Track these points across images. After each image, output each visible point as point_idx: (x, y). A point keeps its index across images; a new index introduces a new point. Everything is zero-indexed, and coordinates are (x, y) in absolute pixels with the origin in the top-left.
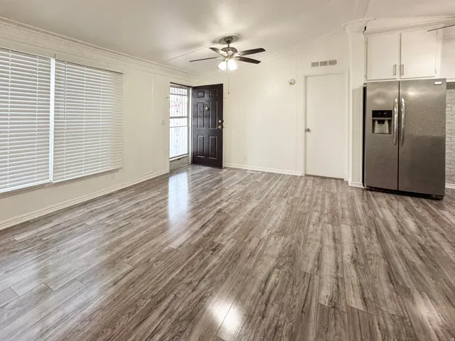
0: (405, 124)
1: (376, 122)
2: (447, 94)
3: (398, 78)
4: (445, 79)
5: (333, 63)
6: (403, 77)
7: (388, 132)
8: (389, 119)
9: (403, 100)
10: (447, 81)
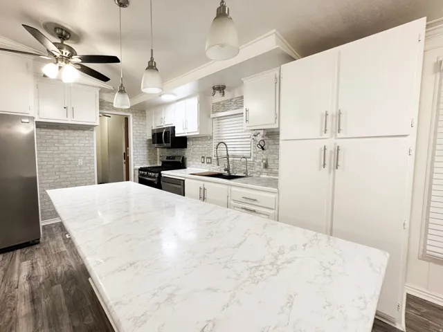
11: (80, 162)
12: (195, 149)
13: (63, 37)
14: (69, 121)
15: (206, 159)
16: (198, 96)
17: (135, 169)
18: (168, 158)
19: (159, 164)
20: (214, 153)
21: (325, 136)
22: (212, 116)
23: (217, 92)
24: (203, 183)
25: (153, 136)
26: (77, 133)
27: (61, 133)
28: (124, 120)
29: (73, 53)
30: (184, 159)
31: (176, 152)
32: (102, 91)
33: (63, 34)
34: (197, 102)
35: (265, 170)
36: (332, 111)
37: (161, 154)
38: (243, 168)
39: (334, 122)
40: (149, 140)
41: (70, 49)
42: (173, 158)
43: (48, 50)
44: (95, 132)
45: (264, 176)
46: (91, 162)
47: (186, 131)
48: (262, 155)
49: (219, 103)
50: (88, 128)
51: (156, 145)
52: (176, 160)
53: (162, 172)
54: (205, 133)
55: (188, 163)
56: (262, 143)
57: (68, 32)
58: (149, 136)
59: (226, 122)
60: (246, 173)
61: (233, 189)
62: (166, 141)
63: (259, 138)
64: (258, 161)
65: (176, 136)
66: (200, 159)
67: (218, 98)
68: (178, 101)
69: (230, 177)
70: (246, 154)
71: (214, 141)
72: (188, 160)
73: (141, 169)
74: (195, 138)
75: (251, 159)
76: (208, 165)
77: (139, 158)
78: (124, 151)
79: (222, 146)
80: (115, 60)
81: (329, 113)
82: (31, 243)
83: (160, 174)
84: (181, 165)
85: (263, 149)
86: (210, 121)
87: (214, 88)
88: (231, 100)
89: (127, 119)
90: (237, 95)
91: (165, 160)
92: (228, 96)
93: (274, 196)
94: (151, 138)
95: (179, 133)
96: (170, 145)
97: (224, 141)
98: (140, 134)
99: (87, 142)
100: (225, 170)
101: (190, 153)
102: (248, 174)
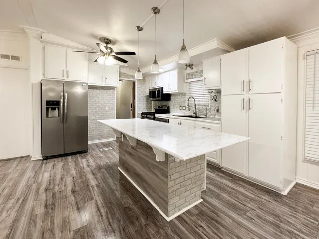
0: (67, 109)
1: (50, 109)
2: (89, 91)
3: (66, 79)
4: (87, 83)
5: (16, 58)
6: (68, 79)
7: (57, 116)
8: (58, 106)
9: (66, 94)
10: (89, 84)
11: (107, 108)
12: (176, 101)
13: (107, 43)
14: (103, 84)
15: (182, 107)
16: (177, 69)
17: (138, 114)
18: (159, 106)
19: (153, 110)
20: (187, 104)
21: (243, 93)
22: (186, 81)
23: (189, 68)
24: (180, 120)
25: (150, 93)
26: (105, 91)
27: (98, 91)
28: (132, 83)
29: (112, 51)
30: (169, 107)
31: (164, 103)
32: (121, 67)
33: (107, 41)
34: (177, 73)
35: (217, 113)
36: (246, 80)
37: (154, 104)
38: (205, 112)
39: (247, 85)
40: (147, 96)
41: (111, 49)
42: (162, 106)
43: (100, 50)
44: (115, 91)
45: (217, 117)
46: (113, 108)
47: (170, 90)
48: (216, 104)
49: (190, 73)
50: (112, 88)
51: (151, 99)
52: (164, 108)
53: (156, 115)
54: (181, 92)
55: (172, 109)
56: (215, 97)
57: (110, 41)
58: (147, 93)
59: (194, 85)
60: (206, 115)
61: (197, 123)
62: (158, 96)
63: (213, 94)
64: (213, 108)
65: (164, 93)
66: (179, 108)
67: (189, 70)
68: (166, 72)
69: (196, 117)
70: (207, 103)
71: (187, 96)
72: (171, 108)
73: (142, 113)
74: (176, 94)
75: (209, 107)
76: (184, 111)
77: (141, 106)
78: (131, 102)
79: (192, 99)
80: (133, 53)
81: (245, 81)
82: (83, 152)
83: (154, 116)
84: (167, 111)
85: (216, 101)
86: (185, 84)
87: (186, 65)
88: (197, 72)
89: (134, 83)
90: (201, 69)
91: (157, 108)
92: (195, 69)
93: (219, 126)
94: (148, 94)
95: (166, 91)
96: (160, 98)
97: (193, 96)
98: (142, 92)
99: (111, 96)
100: (194, 113)
101: (173, 103)
102: (208, 116)
